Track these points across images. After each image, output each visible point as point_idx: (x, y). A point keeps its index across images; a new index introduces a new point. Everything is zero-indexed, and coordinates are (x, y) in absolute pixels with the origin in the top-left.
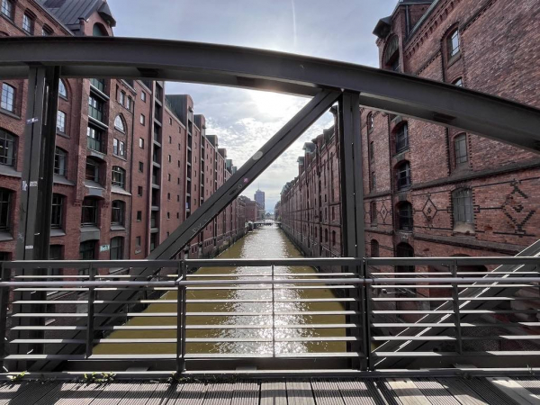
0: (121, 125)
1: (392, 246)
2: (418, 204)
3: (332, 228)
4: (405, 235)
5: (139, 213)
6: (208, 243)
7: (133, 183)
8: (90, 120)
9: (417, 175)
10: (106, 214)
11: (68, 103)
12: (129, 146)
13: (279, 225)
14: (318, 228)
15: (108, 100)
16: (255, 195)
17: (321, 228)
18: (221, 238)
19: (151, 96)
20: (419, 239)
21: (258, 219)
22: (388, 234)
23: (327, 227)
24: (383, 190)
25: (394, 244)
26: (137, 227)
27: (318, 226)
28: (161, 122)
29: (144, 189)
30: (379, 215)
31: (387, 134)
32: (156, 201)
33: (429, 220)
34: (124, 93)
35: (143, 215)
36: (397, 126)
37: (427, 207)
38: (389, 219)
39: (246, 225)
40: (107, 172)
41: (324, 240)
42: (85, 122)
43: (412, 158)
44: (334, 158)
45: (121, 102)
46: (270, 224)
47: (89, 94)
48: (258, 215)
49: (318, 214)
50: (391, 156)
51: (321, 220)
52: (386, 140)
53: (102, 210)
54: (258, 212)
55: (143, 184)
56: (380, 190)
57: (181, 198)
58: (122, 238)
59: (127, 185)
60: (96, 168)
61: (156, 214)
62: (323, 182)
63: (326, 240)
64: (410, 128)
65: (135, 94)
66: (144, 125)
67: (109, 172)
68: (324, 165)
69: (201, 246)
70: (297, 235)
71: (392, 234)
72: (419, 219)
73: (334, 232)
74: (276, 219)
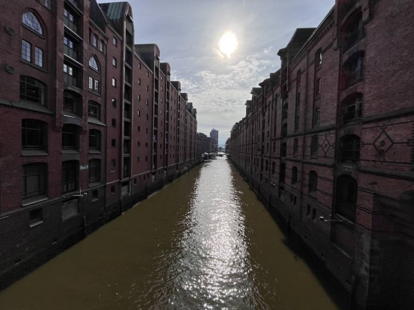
0: (96, 65)
1: (332, 178)
2: (368, 136)
3: (272, 159)
4: (348, 168)
5: (114, 141)
6: (171, 168)
7: (108, 115)
8: (65, 57)
9: (371, 107)
10: (84, 140)
11: (44, 41)
12: (103, 84)
13: (228, 156)
14: (260, 159)
15: (82, 41)
16: (211, 133)
17: (262, 160)
18: (182, 164)
19: (122, 42)
20: (365, 172)
21: (212, 151)
22: (329, 167)
23: (268, 159)
24: (327, 124)
25: (334, 176)
26: (112, 153)
27: (260, 158)
28: (132, 66)
29: (118, 121)
30: (320, 149)
31: (337, 68)
32: (128, 132)
33: (381, 153)
34: (97, 37)
35: (117, 143)
36: (350, 58)
37: (380, 140)
38: (332, 152)
39: (203, 156)
40: (84, 105)
41: (264, 169)
42: (61, 58)
43: (367, 89)
44: (278, 98)
45: (95, 45)
46: (221, 156)
47: (63, 34)
48: (213, 148)
49: (260, 148)
50: (340, 90)
51: (263, 153)
52: (336, 75)
53: (81, 136)
54: (213, 146)
55: (117, 117)
56: (323, 125)
57: (149, 131)
58: (99, 160)
59: (102, 117)
60: (73, 101)
61: (128, 143)
62: (267, 120)
63: (267, 170)
64: (367, 58)
65: (107, 39)
66: (116, 67)
67: (85, 105)
68: (269, 105)
69: (166, 169)
70: (242, 165)
71: (333, 166)
72: (367, 153)
73: (274, 163)
74: (226, 152)
